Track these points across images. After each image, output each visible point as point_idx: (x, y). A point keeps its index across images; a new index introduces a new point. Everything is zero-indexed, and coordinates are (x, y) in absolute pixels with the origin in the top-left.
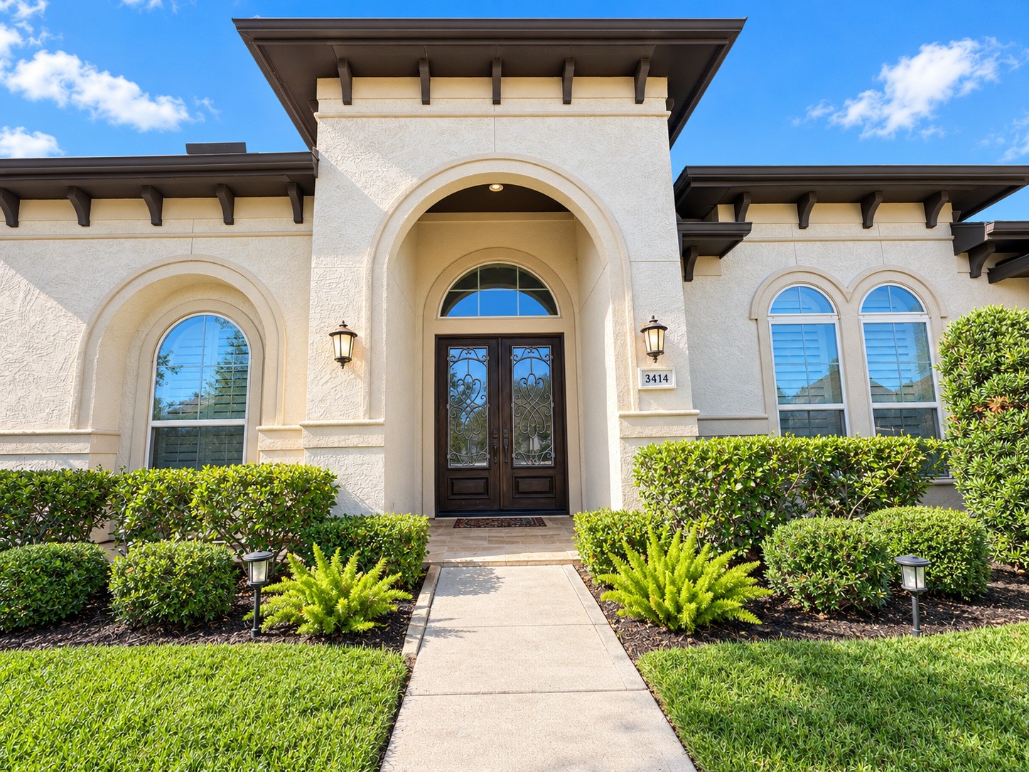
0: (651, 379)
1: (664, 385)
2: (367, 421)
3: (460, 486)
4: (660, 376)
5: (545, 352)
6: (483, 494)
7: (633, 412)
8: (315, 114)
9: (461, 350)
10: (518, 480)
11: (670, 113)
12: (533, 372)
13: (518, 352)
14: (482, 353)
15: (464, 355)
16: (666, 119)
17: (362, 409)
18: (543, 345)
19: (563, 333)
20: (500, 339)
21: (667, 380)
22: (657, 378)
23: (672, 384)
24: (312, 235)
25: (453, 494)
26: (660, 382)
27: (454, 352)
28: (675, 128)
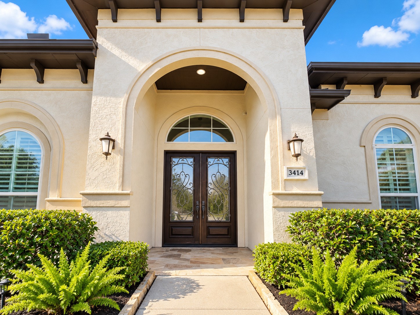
0: (292, 172)
1: (300, 177)
2: (120, 192)
3: (176, 230)
4: (298, 171)
5: (226, 161)
6: (190, 235)
7: (280, 191)
8: (96, 26)
9: (179, 159)
10: (209, 228)
11: (304, 27)
12: (219, 171)
13: (211, 160)
14: (191, 160)
15: (180, 161)
16: (303, 30)
17: (118, 185)
18: (225, 157)
19: (236, 151)
20: (201, 154)
21: (302, 174)
22: (296, 172)
23: (306, 176)
24: (92, 90)
25: (172, 235)
26: (298, 175)
27: (175, 160)
28: (308, 35)
